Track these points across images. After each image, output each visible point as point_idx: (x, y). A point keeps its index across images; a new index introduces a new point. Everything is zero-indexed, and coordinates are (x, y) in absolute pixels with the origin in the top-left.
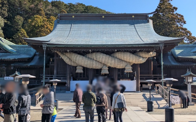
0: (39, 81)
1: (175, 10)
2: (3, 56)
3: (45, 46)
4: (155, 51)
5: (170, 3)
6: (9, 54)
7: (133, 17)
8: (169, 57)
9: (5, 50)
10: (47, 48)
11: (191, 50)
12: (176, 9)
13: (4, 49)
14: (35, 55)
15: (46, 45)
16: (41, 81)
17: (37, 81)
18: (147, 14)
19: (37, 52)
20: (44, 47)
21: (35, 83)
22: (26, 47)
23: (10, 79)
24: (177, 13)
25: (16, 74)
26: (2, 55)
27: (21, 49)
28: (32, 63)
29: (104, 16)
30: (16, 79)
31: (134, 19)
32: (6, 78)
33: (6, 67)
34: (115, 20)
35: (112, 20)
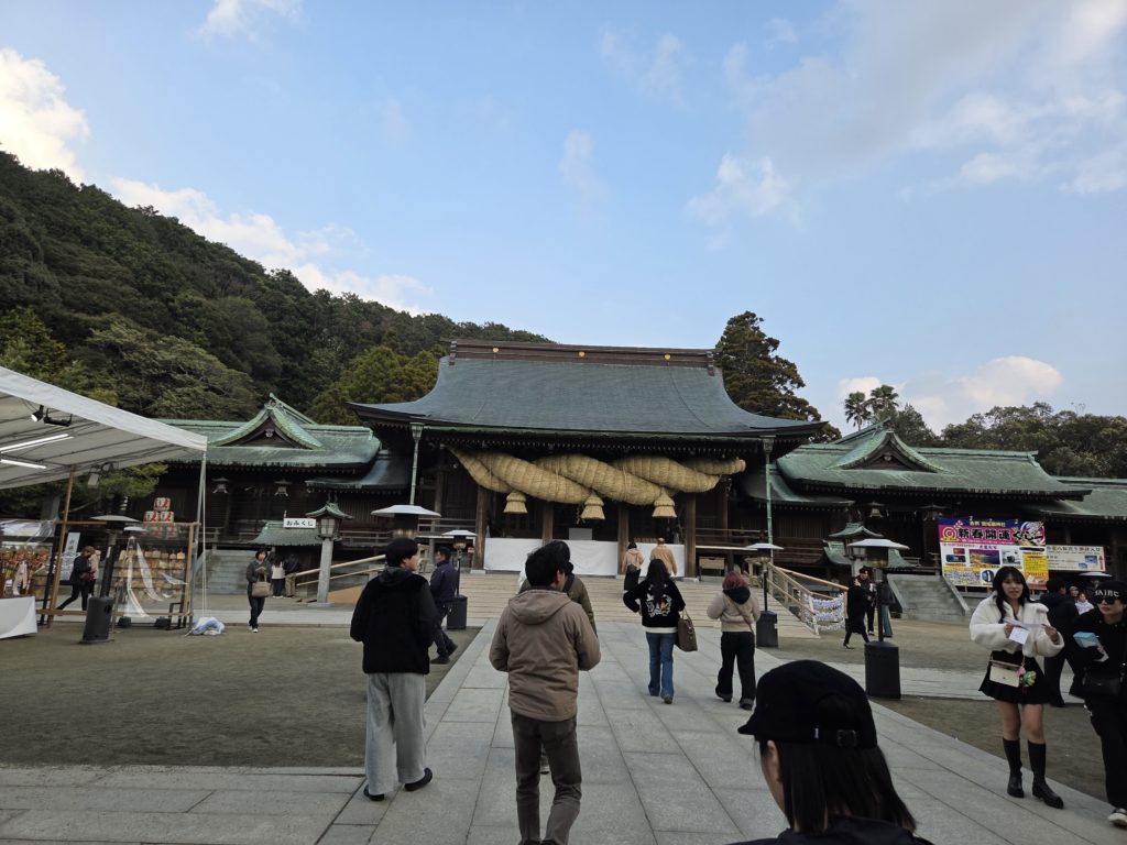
0: (385, 535)
1: (771, 348)
4: (742, 458)
5: (758, 328)
6: (301, 449)
9: (291, 439)
10: (425, 433)
12: (775, 343)
13: (285, 435)
14: (376, 457)
15: (421, 426)
18: (708, 352)
19: (384, 448)
20: (417, 431)
21: (373, 541)
23: (301, 526)
24: (777, 357)
25: (325, 510)
26: (280, 452)
27: (338, 437)
28: (370, 481)
30: (327, 527)
31: (670, 363)
32: (288, 522)
33: (289, 489)
34: (615, 365)
35: (606, 365)
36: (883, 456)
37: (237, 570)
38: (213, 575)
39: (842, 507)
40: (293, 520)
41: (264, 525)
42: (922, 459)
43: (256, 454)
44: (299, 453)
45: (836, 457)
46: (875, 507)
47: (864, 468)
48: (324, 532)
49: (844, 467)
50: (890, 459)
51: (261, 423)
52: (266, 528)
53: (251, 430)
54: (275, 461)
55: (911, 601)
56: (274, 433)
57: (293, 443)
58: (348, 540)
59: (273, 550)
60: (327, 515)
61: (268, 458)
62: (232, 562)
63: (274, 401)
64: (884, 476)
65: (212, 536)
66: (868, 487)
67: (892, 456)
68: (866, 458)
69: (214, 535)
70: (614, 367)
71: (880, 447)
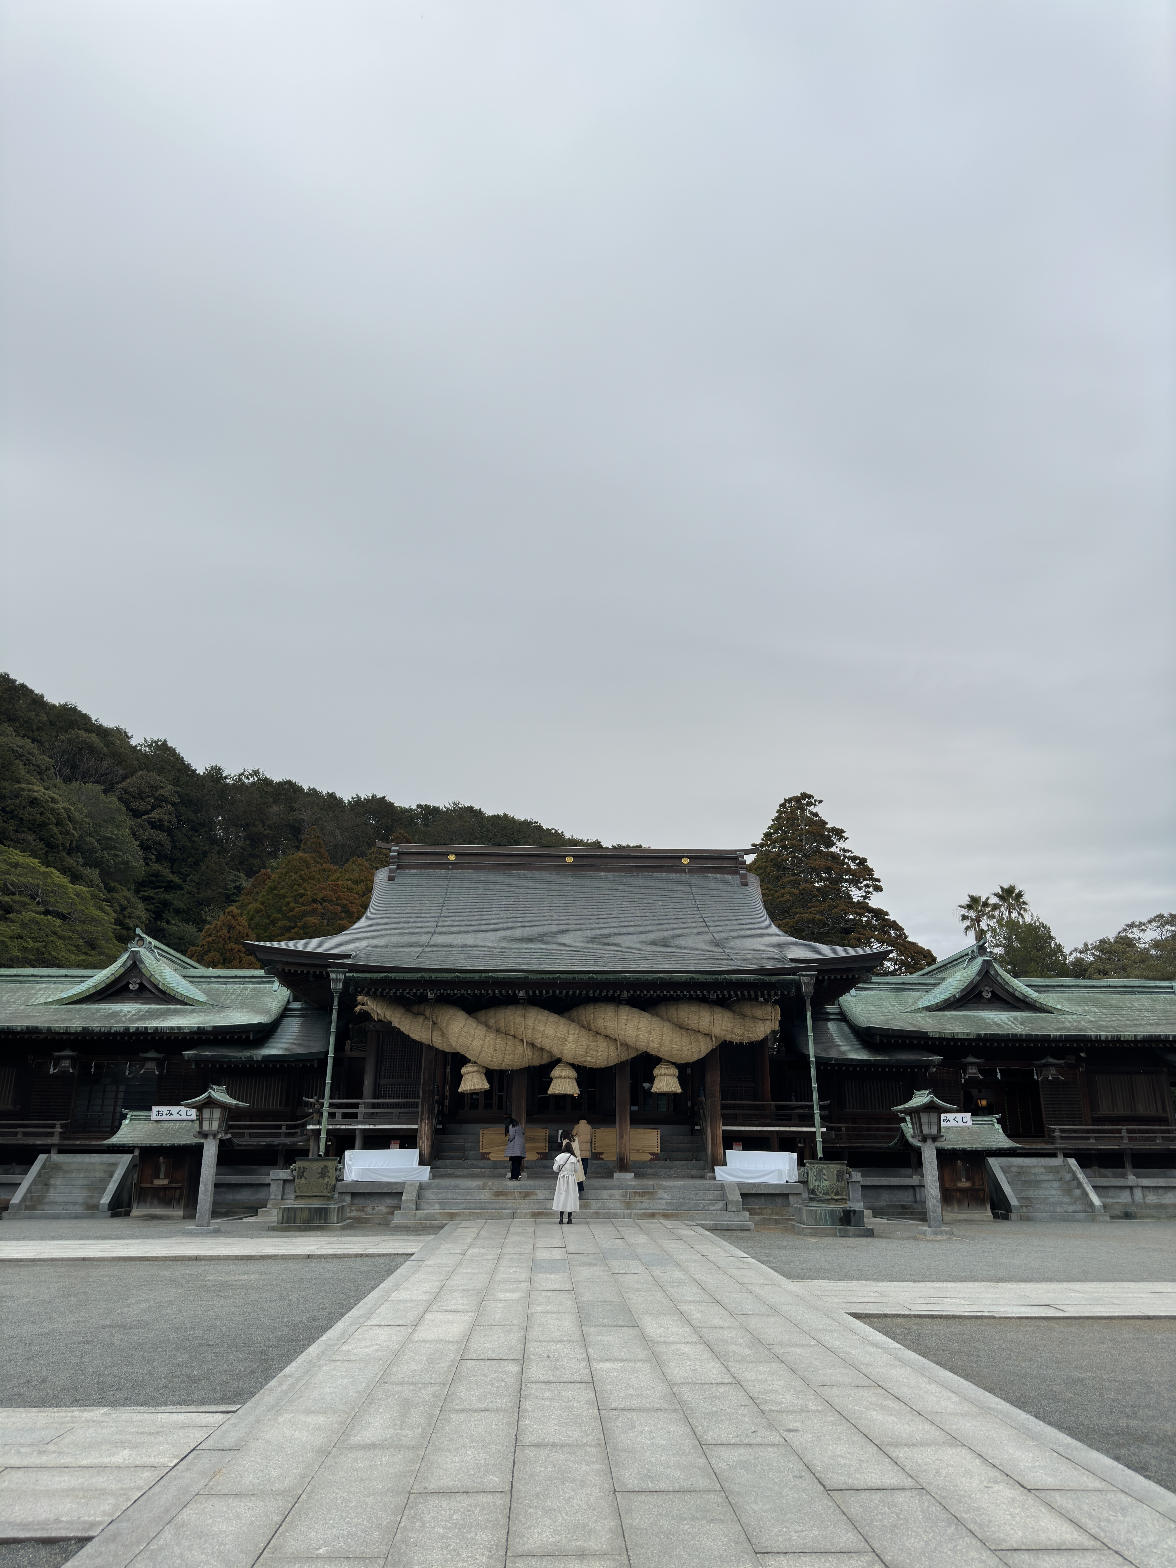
0: (295, 1127)
1: (835, 839)
2: (151, 1015)
3: (341, 976)
4: (776, 1002)
5: (817, 814)
6: (178, 1007)
7: (685, 861)
8: (831, 1025)
9: (164, 992)
10: (347, 982)
11: (919, 998)
12: (840, 834)
13: (156, 986)
14: (285, 1012)
15: (342, 972)
16: (304, 1125)
17: (288, 1127)
18: (739, 853)
19: (295, 999)
20: (337, 980)
21: (278, 1135)
22: (255, 977)
23: (176, 1117)
24: (843, 851)
25: (209, 1097)
26: (147, 1011)
27: (230, 987)
28: (275, 1049)
29: (574, 856)
30: (211, 1119)
31: (690, 869)
32: (158, 1112)
33: (159, 1063)
34: (616, 874)
35: (603, 873)
36: (981, 992)
37: (86, 1182)
38: (52, 1190)
39: (927, 1065)
40: (164, 1109)
41: (124, 1117)
42: (1032, 994)
43: (115, 1015)
44: (176, 1012)
45: (919, 994)
46: (972, 1064)
47: (956, 1009)
48: (206, 1126)
49: (928, 1009)
50: (990, 995)
51: (123, 970)
52: (127, 1121)
53: (108, 981)
54: (141, 1025)
55: (1024, 1194)
56: (141, 985)
57: (165, 996)
58: (242, 1135)
59: (137, 1153)
60: (211, 1103)
61: (132, 1020)
62: (79, 1170)
63: (141, 939)
64: (983, 1020)
65: (51, 1134)
66: (960, 1036)
67: (992, 992)
68: (957, 996)
69: (53, 1133)
70: (614, 876)
71: (975, 980)
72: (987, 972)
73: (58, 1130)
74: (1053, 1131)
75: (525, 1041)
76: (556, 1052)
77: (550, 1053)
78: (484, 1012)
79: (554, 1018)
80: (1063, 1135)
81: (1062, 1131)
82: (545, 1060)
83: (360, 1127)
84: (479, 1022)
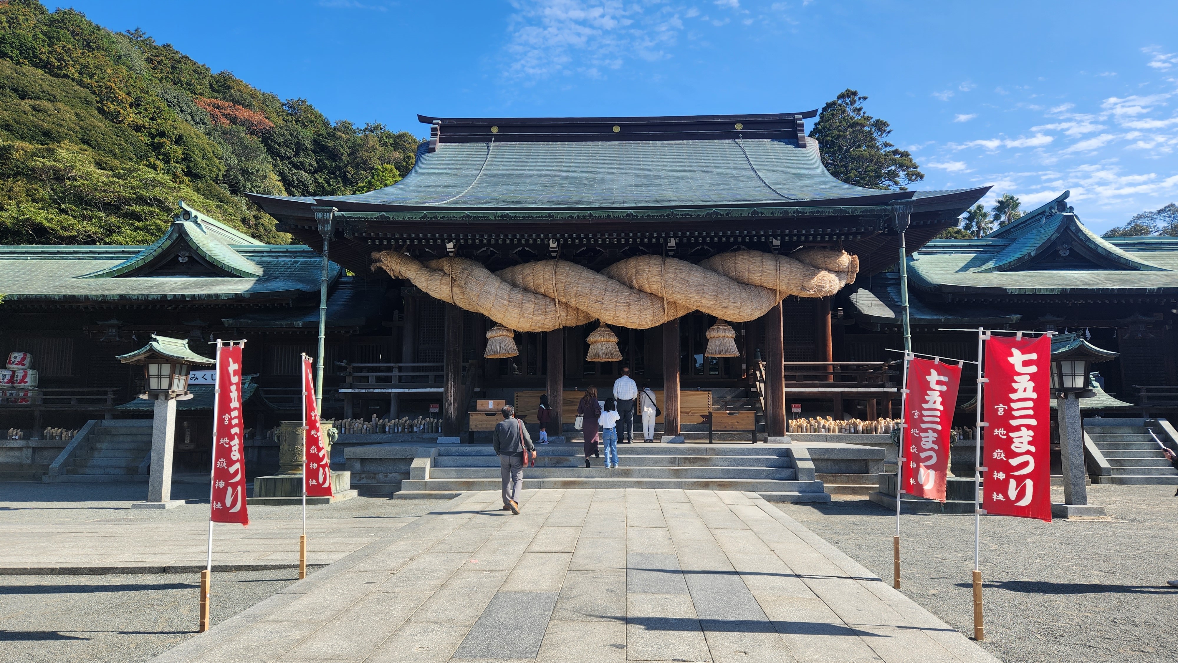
1: (878, 133)
2: (196, 285)
5: (860, 110)
7: (739, 125)
9: (211, 264)
11: (988, 260)
13: (203, 258)
15: (329, 211)
18: (796, 117)
20: (324, 221)
22: (304, 251)
27: (281, 260)
29: (621, 126)
31: (743, 135)
34: (665, 142)
35: (651, 142)
36: (1058, 251)
44: (221, 283)
46: (1051, 323)
47: (1029, 268)
48: (154, 384)
51: (169, 243)
53: (156, 254)
55: (1113, 456)
56: (190, 258)
57: (215, 269)
60: (156, 357)
64: (1063, 277)
65: (105, 401)
66: (1042, 292)
67: (1070, 249)
68: (1032, 254)
69: (106, 399)
70: (662, 144)
71: (1054, 237)
72: (1068, 228)
73: (110, 396)
74: (1139, 391)
75: (557, 300)
76: (595, 315)
77: (588, 316)
78: (510, 269)
79: (588, 274)
80: (1150, 394)
81: (1149, 391)
82: (582, 322)
83: (394, 390)
84: (504, 280)
